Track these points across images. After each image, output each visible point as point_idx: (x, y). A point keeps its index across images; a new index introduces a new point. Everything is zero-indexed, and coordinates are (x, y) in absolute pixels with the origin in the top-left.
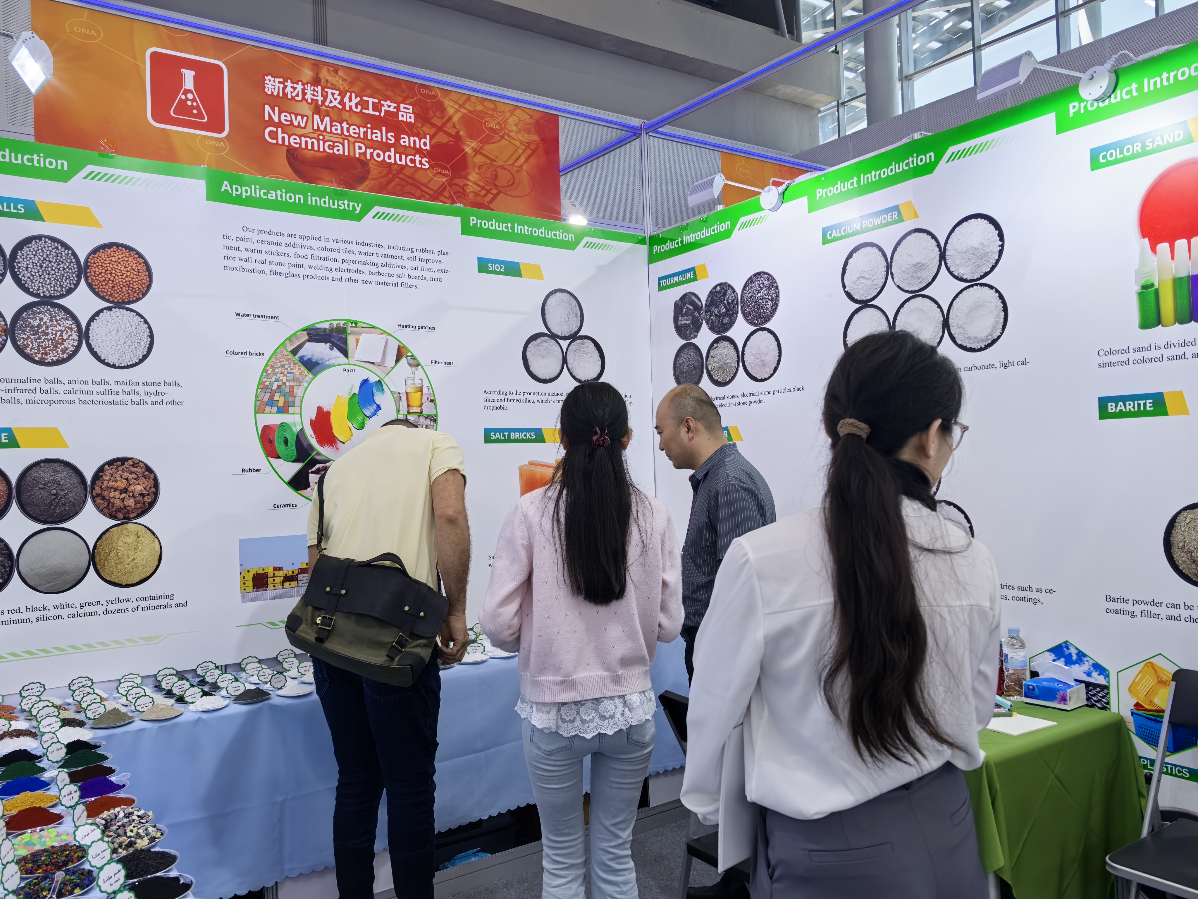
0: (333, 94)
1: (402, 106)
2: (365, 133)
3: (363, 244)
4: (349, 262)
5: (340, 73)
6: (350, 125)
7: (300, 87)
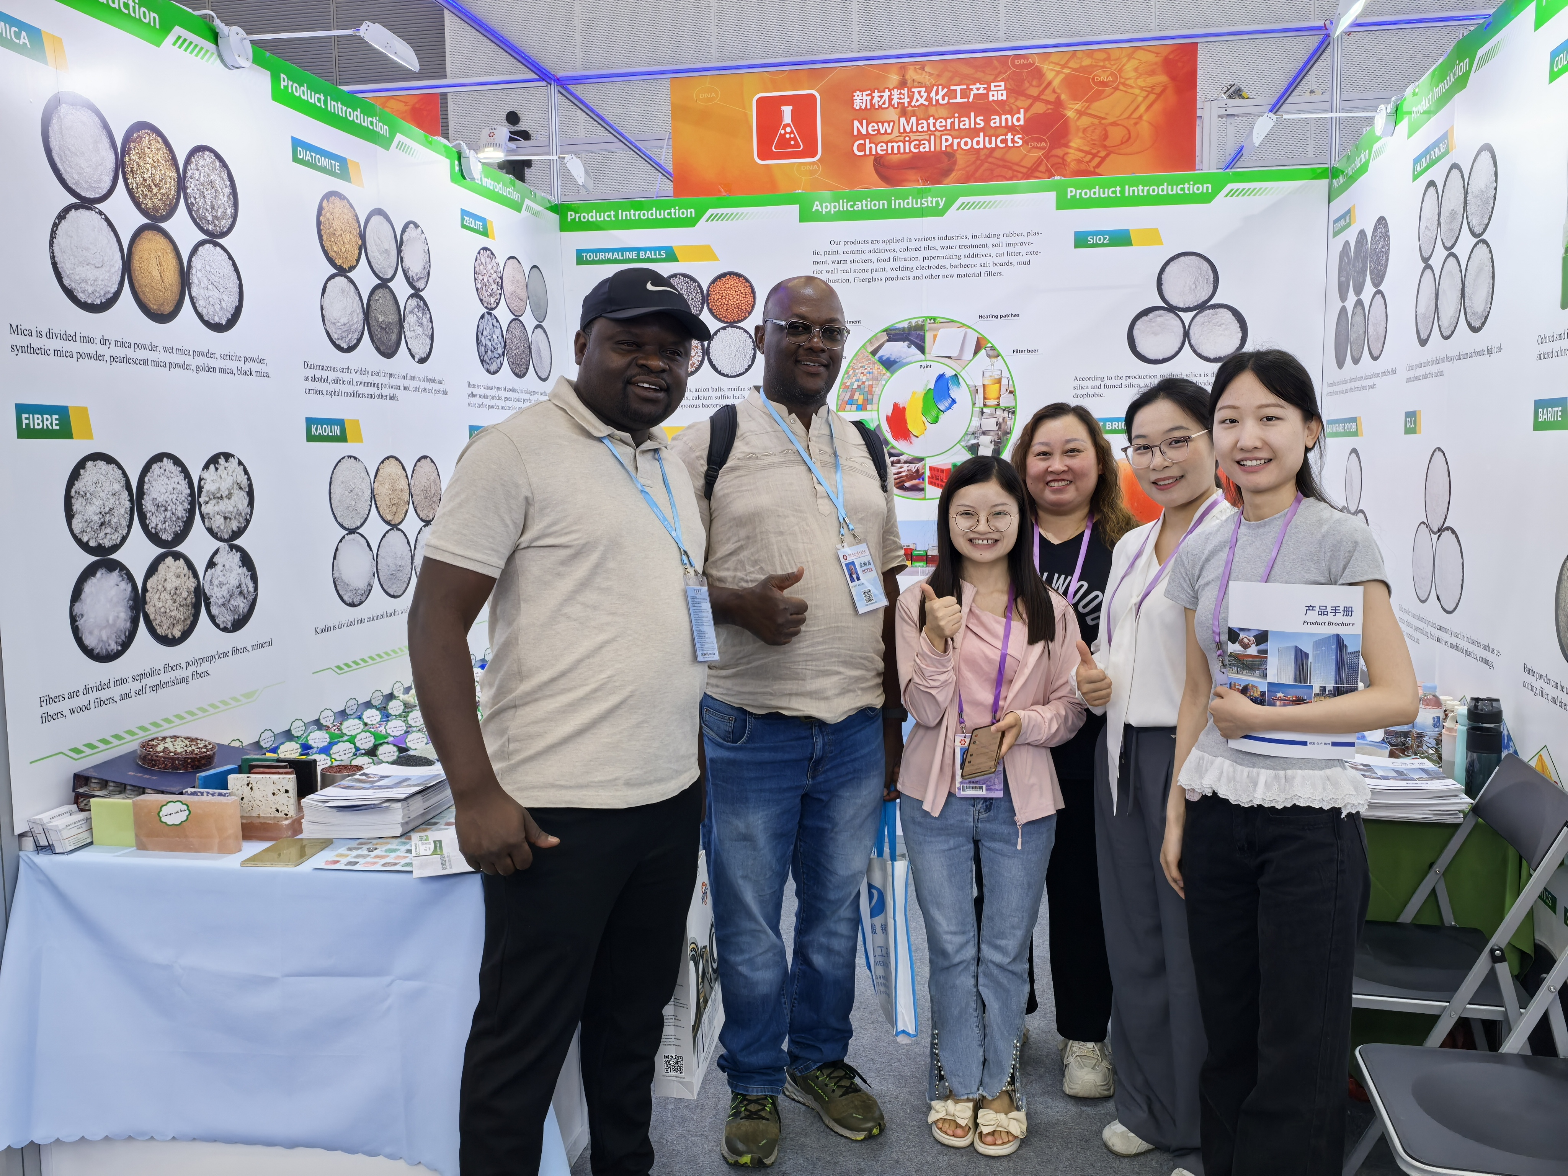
0: (919, 92)
1: (993, 85)
2: (953, 123)
3: (947, 238)
4: (930, 258)
5: (927, 69)
6: (936, 120)
7: (886, 94)
